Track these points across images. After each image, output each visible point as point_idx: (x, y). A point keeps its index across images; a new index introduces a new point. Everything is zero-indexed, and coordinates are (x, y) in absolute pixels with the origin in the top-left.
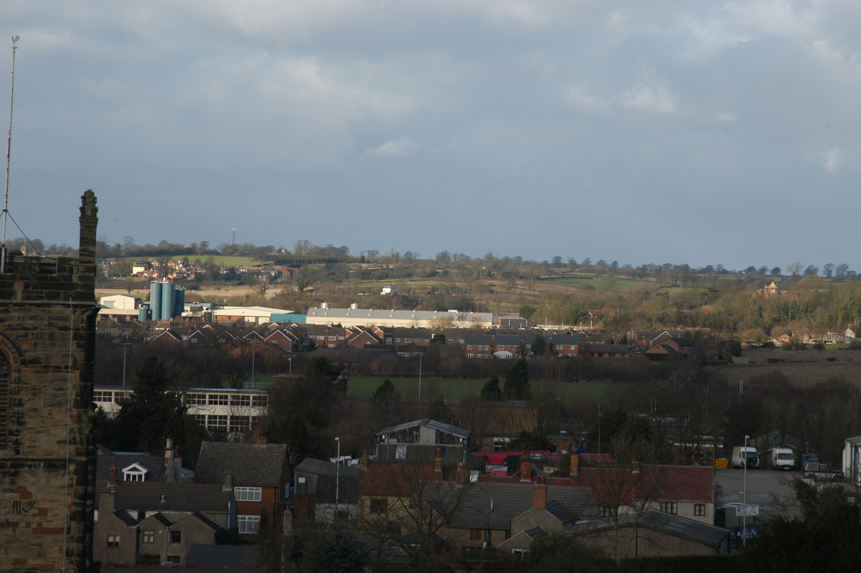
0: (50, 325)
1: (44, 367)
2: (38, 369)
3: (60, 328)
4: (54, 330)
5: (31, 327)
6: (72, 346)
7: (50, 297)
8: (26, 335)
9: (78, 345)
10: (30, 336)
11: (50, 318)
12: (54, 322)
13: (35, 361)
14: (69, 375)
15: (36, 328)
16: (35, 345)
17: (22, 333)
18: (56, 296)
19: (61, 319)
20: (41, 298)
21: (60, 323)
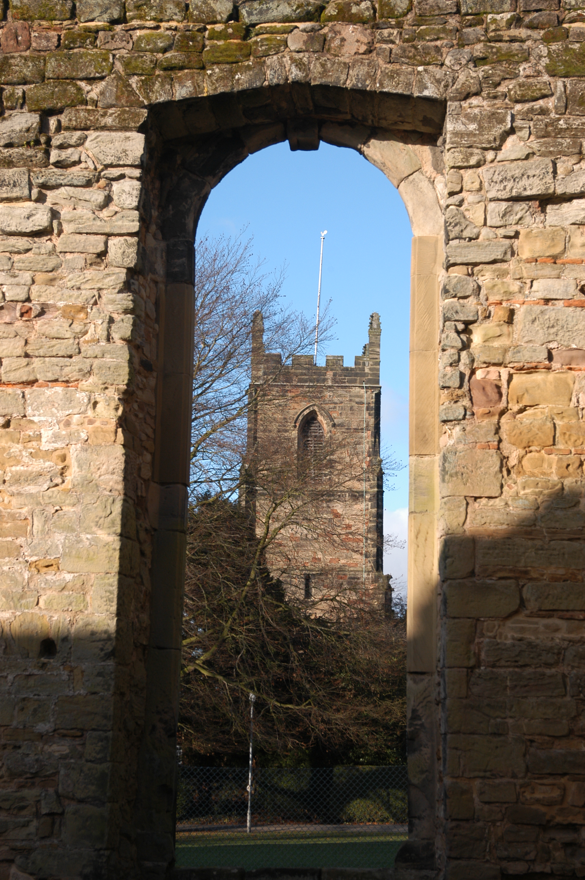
0: (351, 400)
1: (347, 429)
2: (344, 430)
3: (357, 403)
4: (354, 404)
5: (338, 402)
6: (365, 415)
7: (349, 382)
8: (335, 408)
9: (370, 414)
10: (338, 408)
11: (350, 396)
12: (353, 398)
13: (341, 425)
14: (365, 435)
15: (341, 403)
16: (341, 414)
17: (332, 406)
18: (355, 381)
19: (358, 396)
20: (344, 382)
21: (357, 400)
